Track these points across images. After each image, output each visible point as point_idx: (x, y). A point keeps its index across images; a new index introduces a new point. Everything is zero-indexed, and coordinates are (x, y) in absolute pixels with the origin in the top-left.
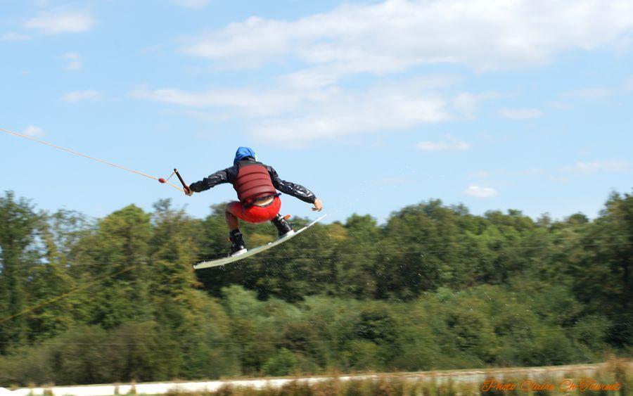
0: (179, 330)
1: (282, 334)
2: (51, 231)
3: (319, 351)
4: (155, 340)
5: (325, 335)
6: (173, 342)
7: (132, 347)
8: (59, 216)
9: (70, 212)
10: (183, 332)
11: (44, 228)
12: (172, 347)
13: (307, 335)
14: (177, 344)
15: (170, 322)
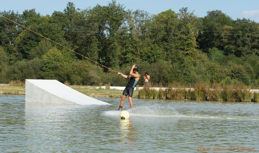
0: (182, 65)
1: (230, 70)
2: (132, 19)
4: (171, 69)
5: (249, 72)
6: (179, 71)
7: (161, 72)
8: (136, 13)
9: (141, 11)
11: (129, 18)
12: (178, 72)
13: (241, 71)
14: (181, 71)
15: (179, 62)
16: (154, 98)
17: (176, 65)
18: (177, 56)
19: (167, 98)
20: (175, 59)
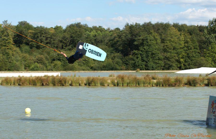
0: (8, 57)
1: (36, 58)
3: (45, 64)
4: (2, 59)
5: (47, 59)
6: (7, 60)
10: (10, 58)
12: (6, 61)
13: (43, 59)
14: (8, 61)
15: (6, 55)
16: (11, 85)
17: (5, 57)
18: (5, 51)
19: (19, 85)
20: (4, 53)
